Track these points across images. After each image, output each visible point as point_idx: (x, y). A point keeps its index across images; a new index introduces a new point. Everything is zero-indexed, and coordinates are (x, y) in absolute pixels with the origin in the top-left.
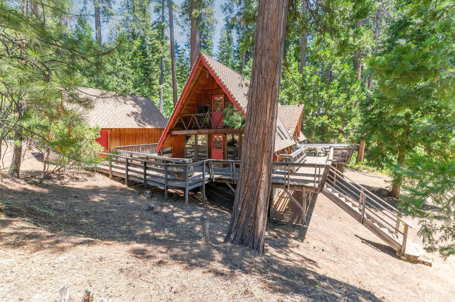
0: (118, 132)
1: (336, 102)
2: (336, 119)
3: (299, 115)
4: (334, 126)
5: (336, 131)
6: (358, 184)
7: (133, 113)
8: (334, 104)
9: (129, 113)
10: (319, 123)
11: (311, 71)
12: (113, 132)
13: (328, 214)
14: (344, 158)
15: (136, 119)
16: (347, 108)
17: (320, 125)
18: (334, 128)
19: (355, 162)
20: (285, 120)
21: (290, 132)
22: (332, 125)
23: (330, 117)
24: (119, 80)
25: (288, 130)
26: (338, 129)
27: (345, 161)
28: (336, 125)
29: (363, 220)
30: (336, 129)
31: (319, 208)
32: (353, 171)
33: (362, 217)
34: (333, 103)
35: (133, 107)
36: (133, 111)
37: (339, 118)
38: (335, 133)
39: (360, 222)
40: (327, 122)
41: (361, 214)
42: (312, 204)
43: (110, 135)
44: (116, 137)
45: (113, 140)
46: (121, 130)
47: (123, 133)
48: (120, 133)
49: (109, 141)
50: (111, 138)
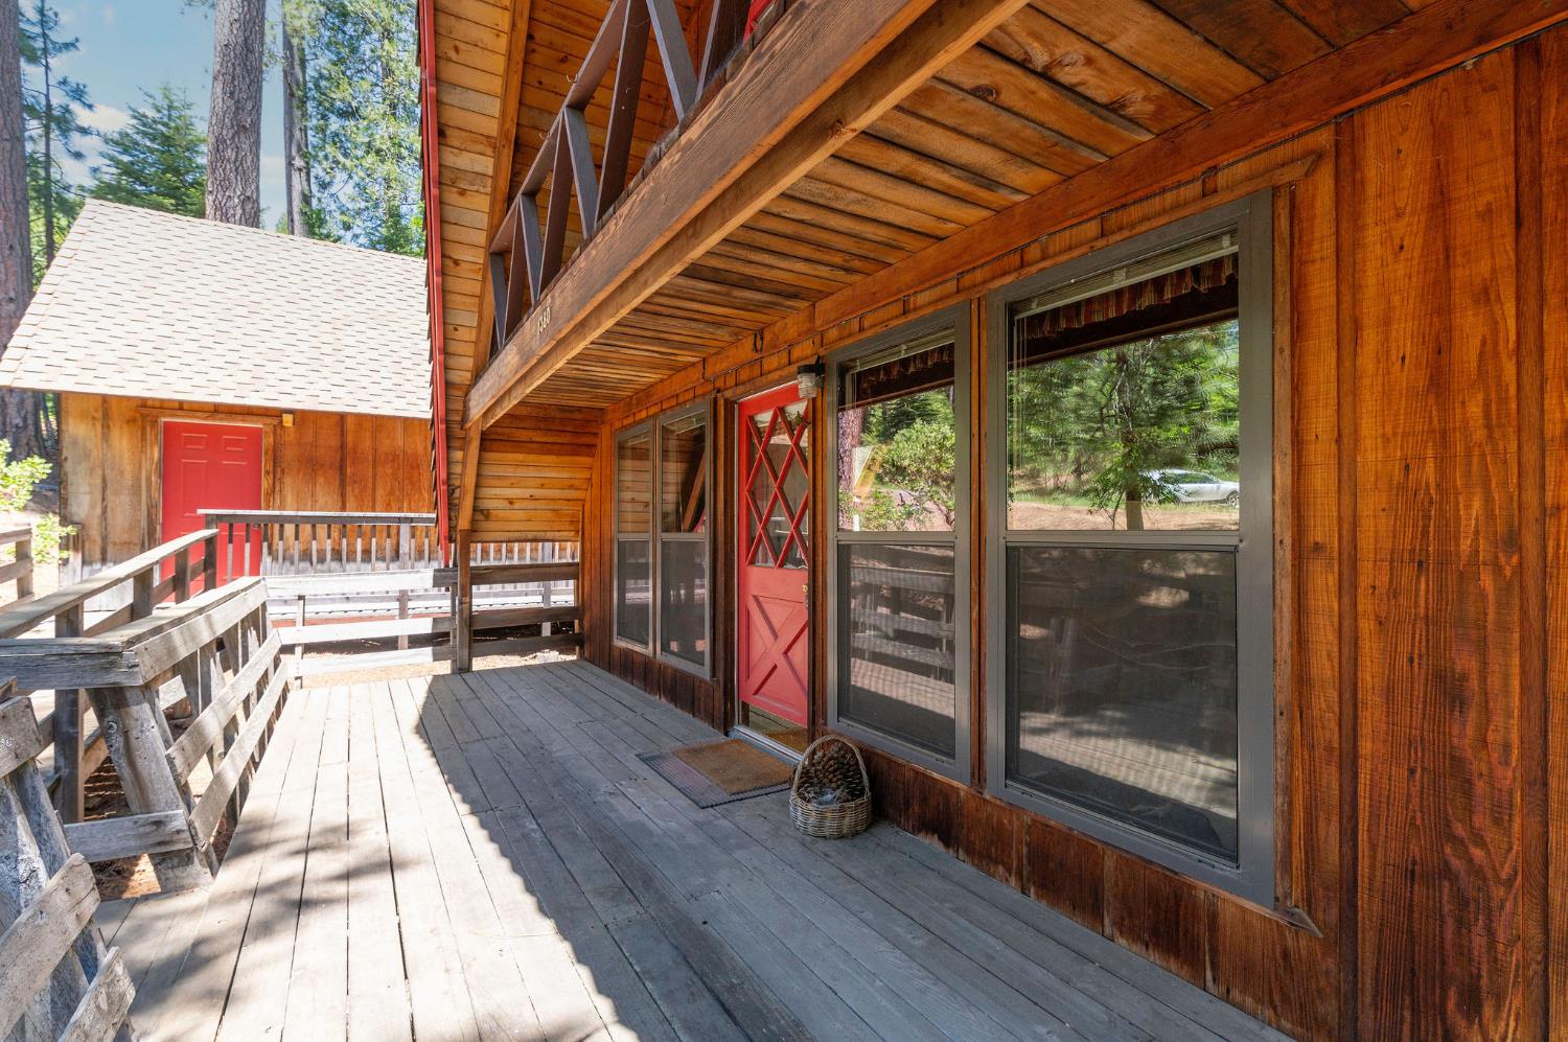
0: (329, 440)
12: (289, 436)
43: (270, 453)
44: (311, 466)
45: (288, 480)
46: (350, 424)
47: (367, 444)
48: (343, 446)
49: (265, 484)
50: (274, 467)
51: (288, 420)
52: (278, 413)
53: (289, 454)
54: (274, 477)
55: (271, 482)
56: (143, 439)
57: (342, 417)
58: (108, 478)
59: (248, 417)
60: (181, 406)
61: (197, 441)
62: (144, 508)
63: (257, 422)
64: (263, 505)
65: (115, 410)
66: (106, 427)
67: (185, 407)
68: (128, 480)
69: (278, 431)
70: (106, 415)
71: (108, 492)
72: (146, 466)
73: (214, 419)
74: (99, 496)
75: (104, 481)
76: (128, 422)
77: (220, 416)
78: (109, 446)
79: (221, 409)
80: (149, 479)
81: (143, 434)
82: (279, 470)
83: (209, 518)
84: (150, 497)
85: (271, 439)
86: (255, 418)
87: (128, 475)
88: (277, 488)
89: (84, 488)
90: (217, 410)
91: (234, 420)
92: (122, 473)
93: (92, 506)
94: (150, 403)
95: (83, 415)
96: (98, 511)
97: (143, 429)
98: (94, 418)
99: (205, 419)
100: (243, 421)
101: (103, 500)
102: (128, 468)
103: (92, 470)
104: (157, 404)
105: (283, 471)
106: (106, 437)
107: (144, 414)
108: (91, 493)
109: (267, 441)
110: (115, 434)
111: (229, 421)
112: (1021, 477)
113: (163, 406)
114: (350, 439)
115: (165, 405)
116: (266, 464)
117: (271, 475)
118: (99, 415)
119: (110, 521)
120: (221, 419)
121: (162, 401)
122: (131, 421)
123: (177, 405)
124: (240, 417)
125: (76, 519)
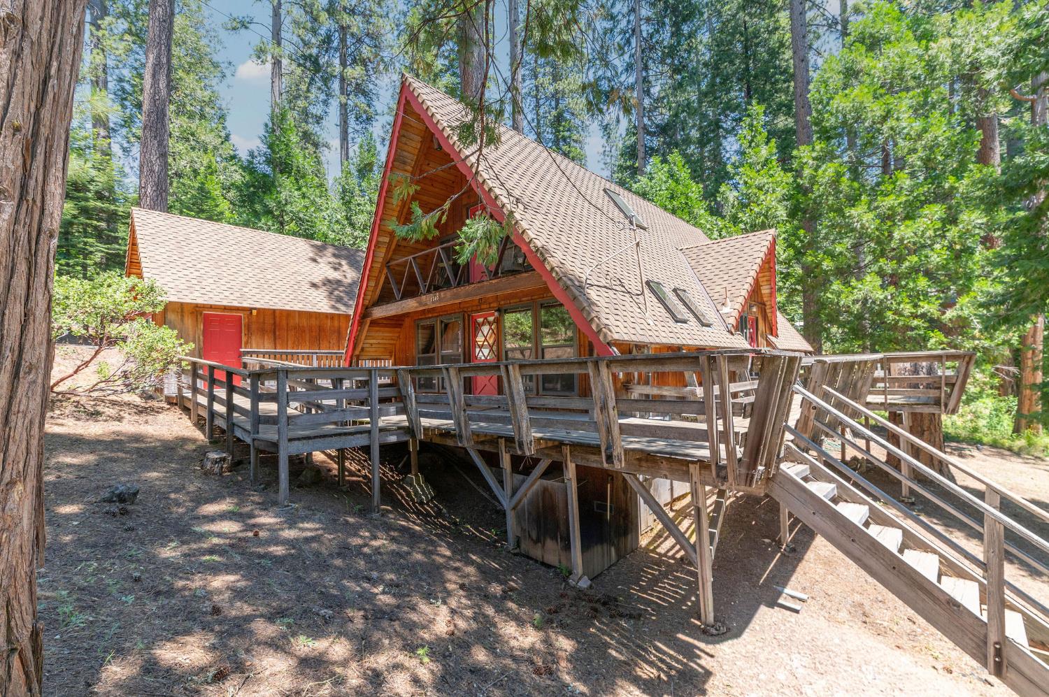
0: (269, 321)
1: (904, 232)
2: (911, 285)
3: (759, 261)
4: (907, 309)
5: (915, 322)
6: (1017, 497)
7: (329, 281)
8: (902, 240)
9: (316, 281)
10: (855, 302)
11: (814, 154)
12: (254, 319)
13: (857, 598)
14: (933, 393)
15: (331, 293)
16: (950, 248)
17: (858, 306)
18: (906, 313)
19: (1010, 429)
20: (715, 279)
21: (725, 310)
22: (899, 304)
23: (892, 280)
24: (356, 234)
25: (719, 306)
26: (923, 316)
27: (937, 402)
28: (916, 306)
29: (998, 653)
30: (915, 316)
31: (820, 569)
32: (1002, 456)
33: (993, 637)
34: (896, 235)
35: (332, 270)
36: (330, 278)
37: (923, 282)
38: (912, 329)
39: (985, 665)
40: (880, 295)
41: (985, 618)
42: (793, 550)
43: (246, 326)
44: (262, 331)
45: (253, 338)
46: (277, 314)
47: (284, 322)
48: (275, 323)
49: (244, 339)
50: (248, 332)
51: (254, 312)
52: (251, 310)
53: (254, 327)
55: (246, 338)
56: (197, 320)
57: (274, 311)
59: (237, 311)
60: (211, 307)
61: (217, 321)
62: (198, 349)
63: (240, 313)
64: (243, 347)
65: (185, 310)
66: (182, 316)
67: (213, 307)
68: (191, 338)
69: (250, 318)
70: (182, 311)
72: (198, 331)
73: (224, 312)
78: (184, 323)
80: (199, 336)
81: (197, 318)
85: (247, 320)
87: (191, 335)
88: (249, 340)
90: (225, 308)
91: (232, 312)
92: (189, 334)
94: (199, 306)
95: (173, 311)
97: (197, 316)
98: (177, 312)
99: (221, 312)
100: (236, 313)
102: (191, 332)
104: (202, 306)
105: (251, 334)
106: (182, 320)
107: (197, 310)
109: (245, 321)
110: (186, 319)
112: (548, 333)
113: (204, 307)
114: (277, 319)
116: (244, 331)
117: (247, 336)
118: (179, 311)
122: (192, 313)
123: (209, 306)
124: (235, 311)
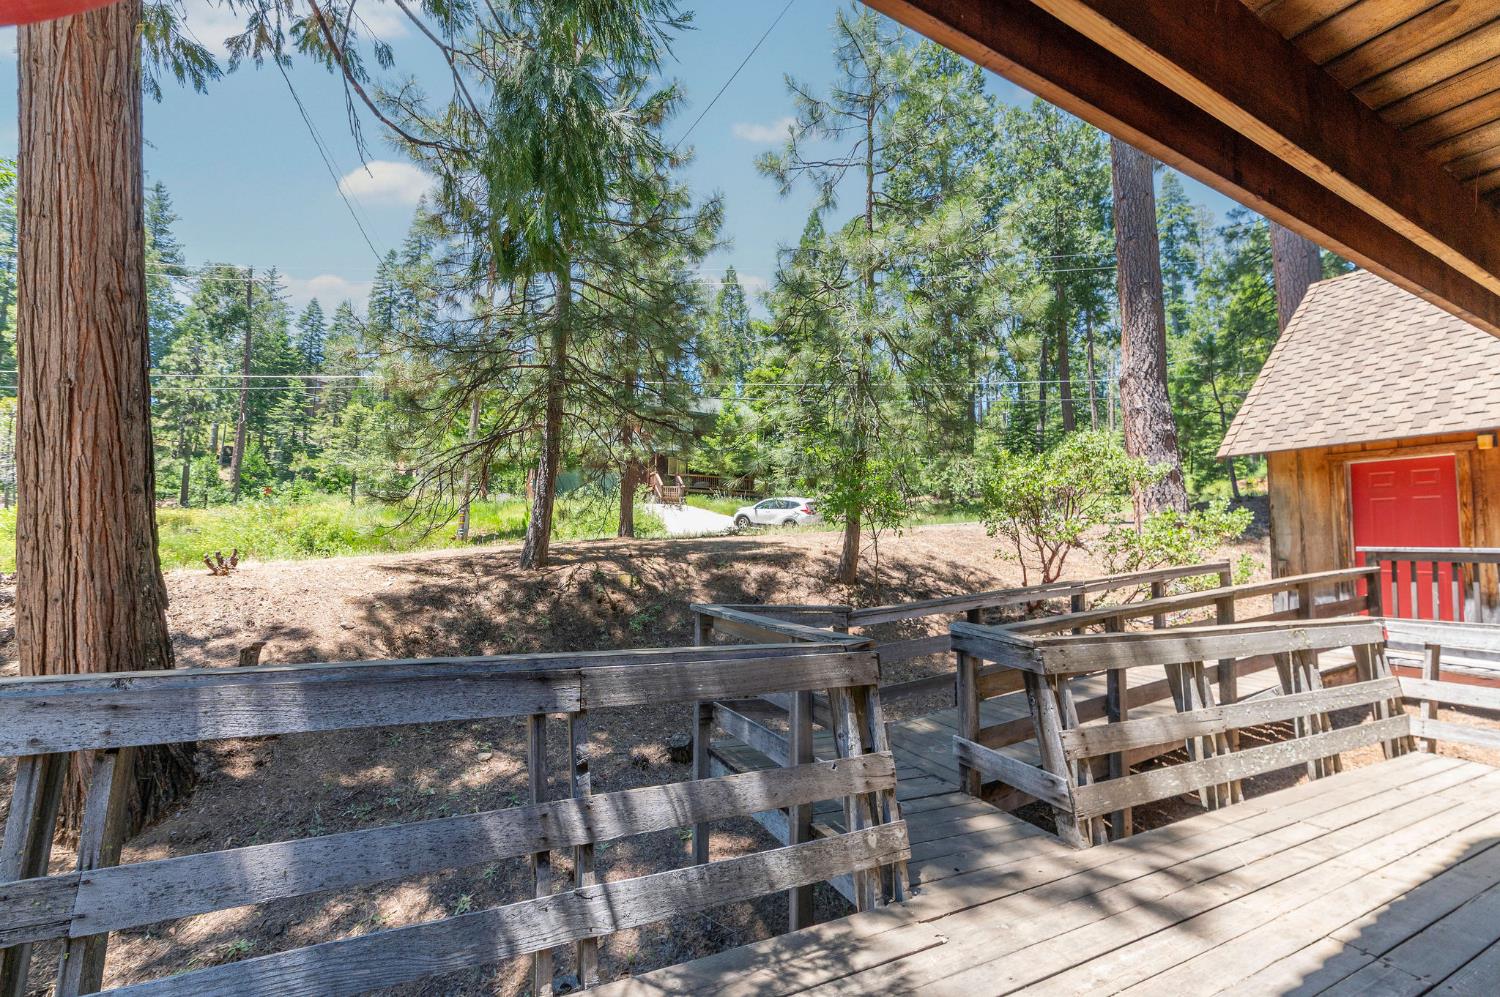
43: (1467, 482)
45: (1491, 511)
49: (1463, 517)
50: (1474, 498)
51: (1484, 442)
52: (1472, 436)
53: (1492, 481)
54: (1474, 509)
55: (1470, 515)
56: (1331, 484)
58: (1305, 522)
59: (1435, 447)
60: (1364, 448)
61: (1386, 478)
62: (1336, 546)
63: (1448, 450)
64: (1462, 541)
65: (1306, 463)
66: (1300, 477)
67: (1368, 447)
68: (1321, 522)
69: (1476, 457)
70: (1300, 467)
71: (1305, 533)
72: (1335, 507)
73: (1398, 455)
74: (1298, 536)
75: (1302, 523)
76: (1318, 470)
77: (1404, 450)
78: (1303, 493)
79: (1404, 444)
80: (1338, 519)
81: (1331, 479)
82: (1480, 501)
83: (1369, 556)
84: (1340, 536)
85: (1467, 467)
86: (1444, 447)
87: (1320, 517)
88: (1480, 522)
89: (1287, 531)
90: (1400, 445)
91: (1419, 452)
92: (1315, 515)
93: (1294, 545)
94: (1335, 450)
96: (1299, 550)
97: (1331, 473)
98: (1291, 470)
99: (1388, 456)
100: (1431, 452)
101: (1302, 539)
102: (1320, 511)
103: (1292, 515)
104: (1341, 449)
105: (1486, 502)
106: (1300, 485)
107: (1331, 458)
108: (1292, 534)
109: (1463, 469)
110: (1308, 481)
111: (1413, 454)
115: (1349, 449)
116: (1462, 496)
117: (1471, 508)
118: (1294, 467)
119: (1309, 559)
120: (1406, 454)
121: (1345, 445)
122: (1321, 468)
123: (1359, 447)
124: (1426, 448)
125: (1283, 556)
